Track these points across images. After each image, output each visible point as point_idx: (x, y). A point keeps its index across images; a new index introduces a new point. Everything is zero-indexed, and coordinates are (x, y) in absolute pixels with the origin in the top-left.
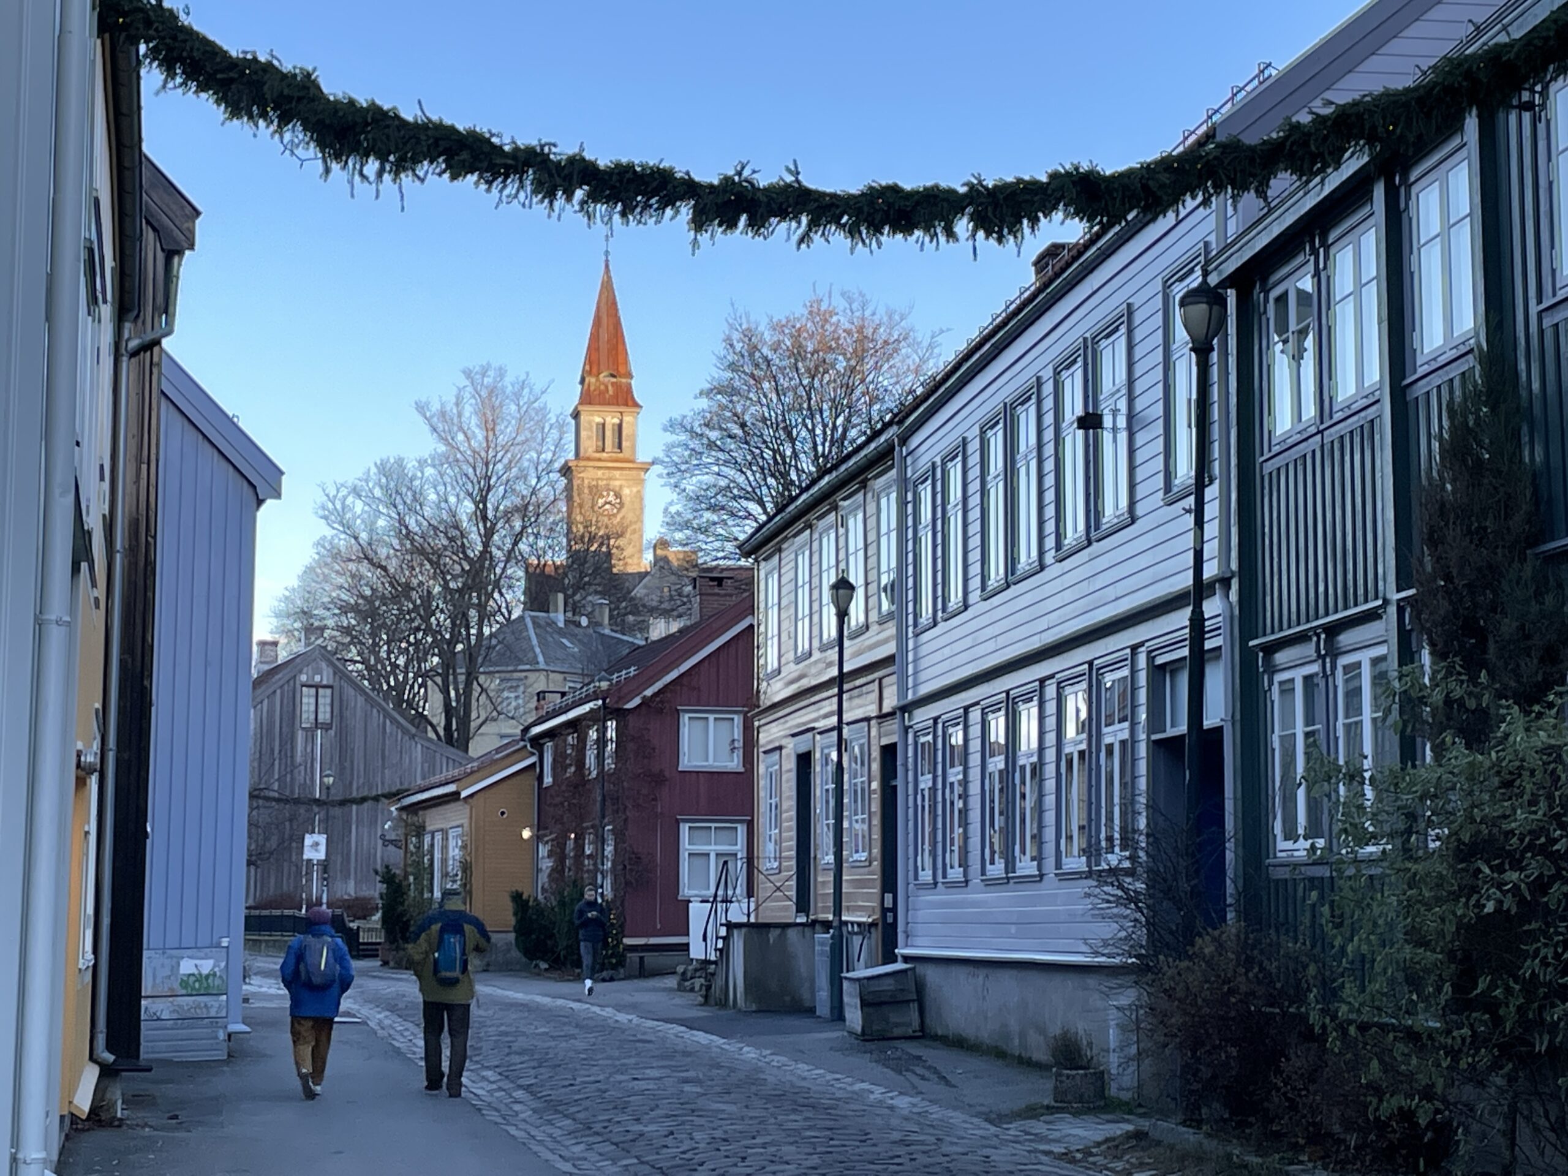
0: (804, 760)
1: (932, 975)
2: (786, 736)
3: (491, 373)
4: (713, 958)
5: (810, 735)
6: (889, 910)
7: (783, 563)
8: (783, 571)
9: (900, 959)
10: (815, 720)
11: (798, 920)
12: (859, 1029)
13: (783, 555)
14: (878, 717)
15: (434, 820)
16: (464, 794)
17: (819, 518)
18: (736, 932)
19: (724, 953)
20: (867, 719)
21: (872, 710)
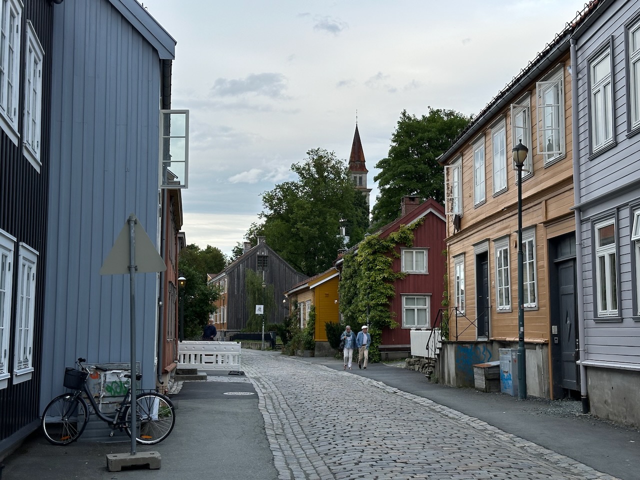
0: (482, 258)
2: (469, 246)
4: (433, 357)
5: (487, 242)
6: (555, 335)
8: (464, 165)
10: (490, 235)
11: (480, 340)
13: (464, 157)
14: (544, 223)
15: (301, 299)
16: (310, 288)
17: (492, 127)
18: (449, 346)
19: (441, 356)
20: (535, 226)
21: (540, 219)
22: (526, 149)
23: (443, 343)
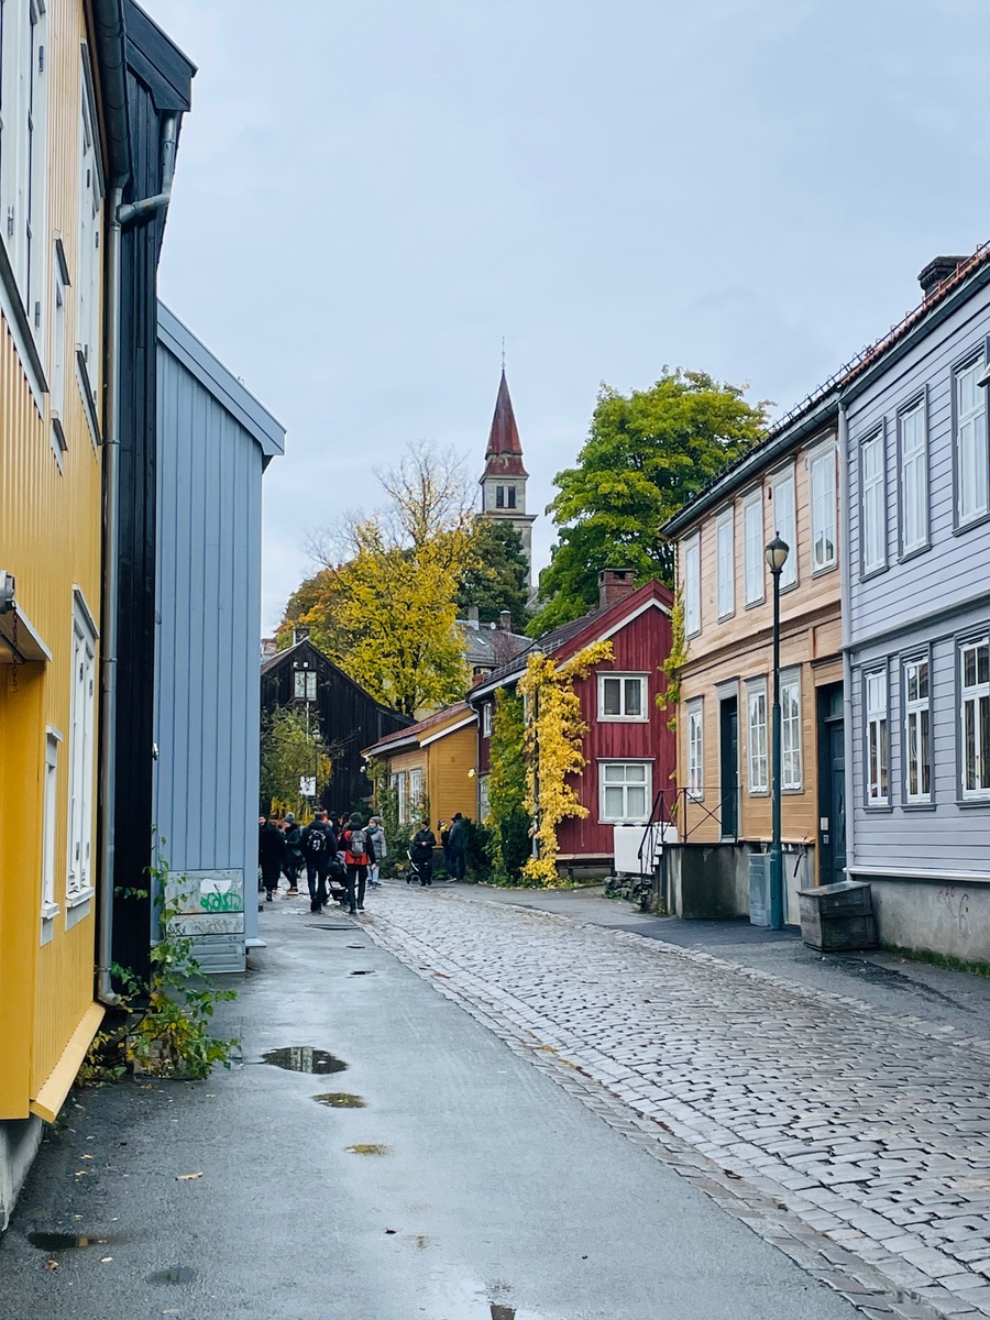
0: (729, 707)
1: (886, 894)
2: (708, 686)
3: (427, 444)
4: (649, 872)
5: (736, 682)
6: (825, 832)
7: (703, 540)
8: (703, 546)
9: (848, 876)
10: (740, 671)
11: (725, 841)
12: (819, 943)
13: (703, 533)
14: (812, 662)
15: (397, 766)
16: (422, 744)
17: (743, 495)
18: (673, 852)
19: (661, 868)
20: (800, 666)
21: (806, 656)
22: (785, 547)
23: (666, 847)
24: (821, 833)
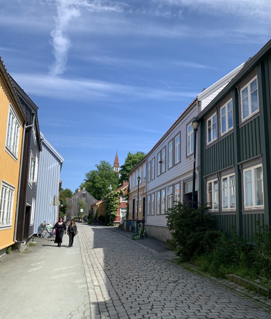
0: (134, 200)
2: (132, 197)
9: (145, 225)
10: (135, 195)
11: (133, 220)
13: (132, 176)
16: (97, 205)
21: (142, 193)
22: (140, 178)
23: (124, 220)
24: (143, 219)
